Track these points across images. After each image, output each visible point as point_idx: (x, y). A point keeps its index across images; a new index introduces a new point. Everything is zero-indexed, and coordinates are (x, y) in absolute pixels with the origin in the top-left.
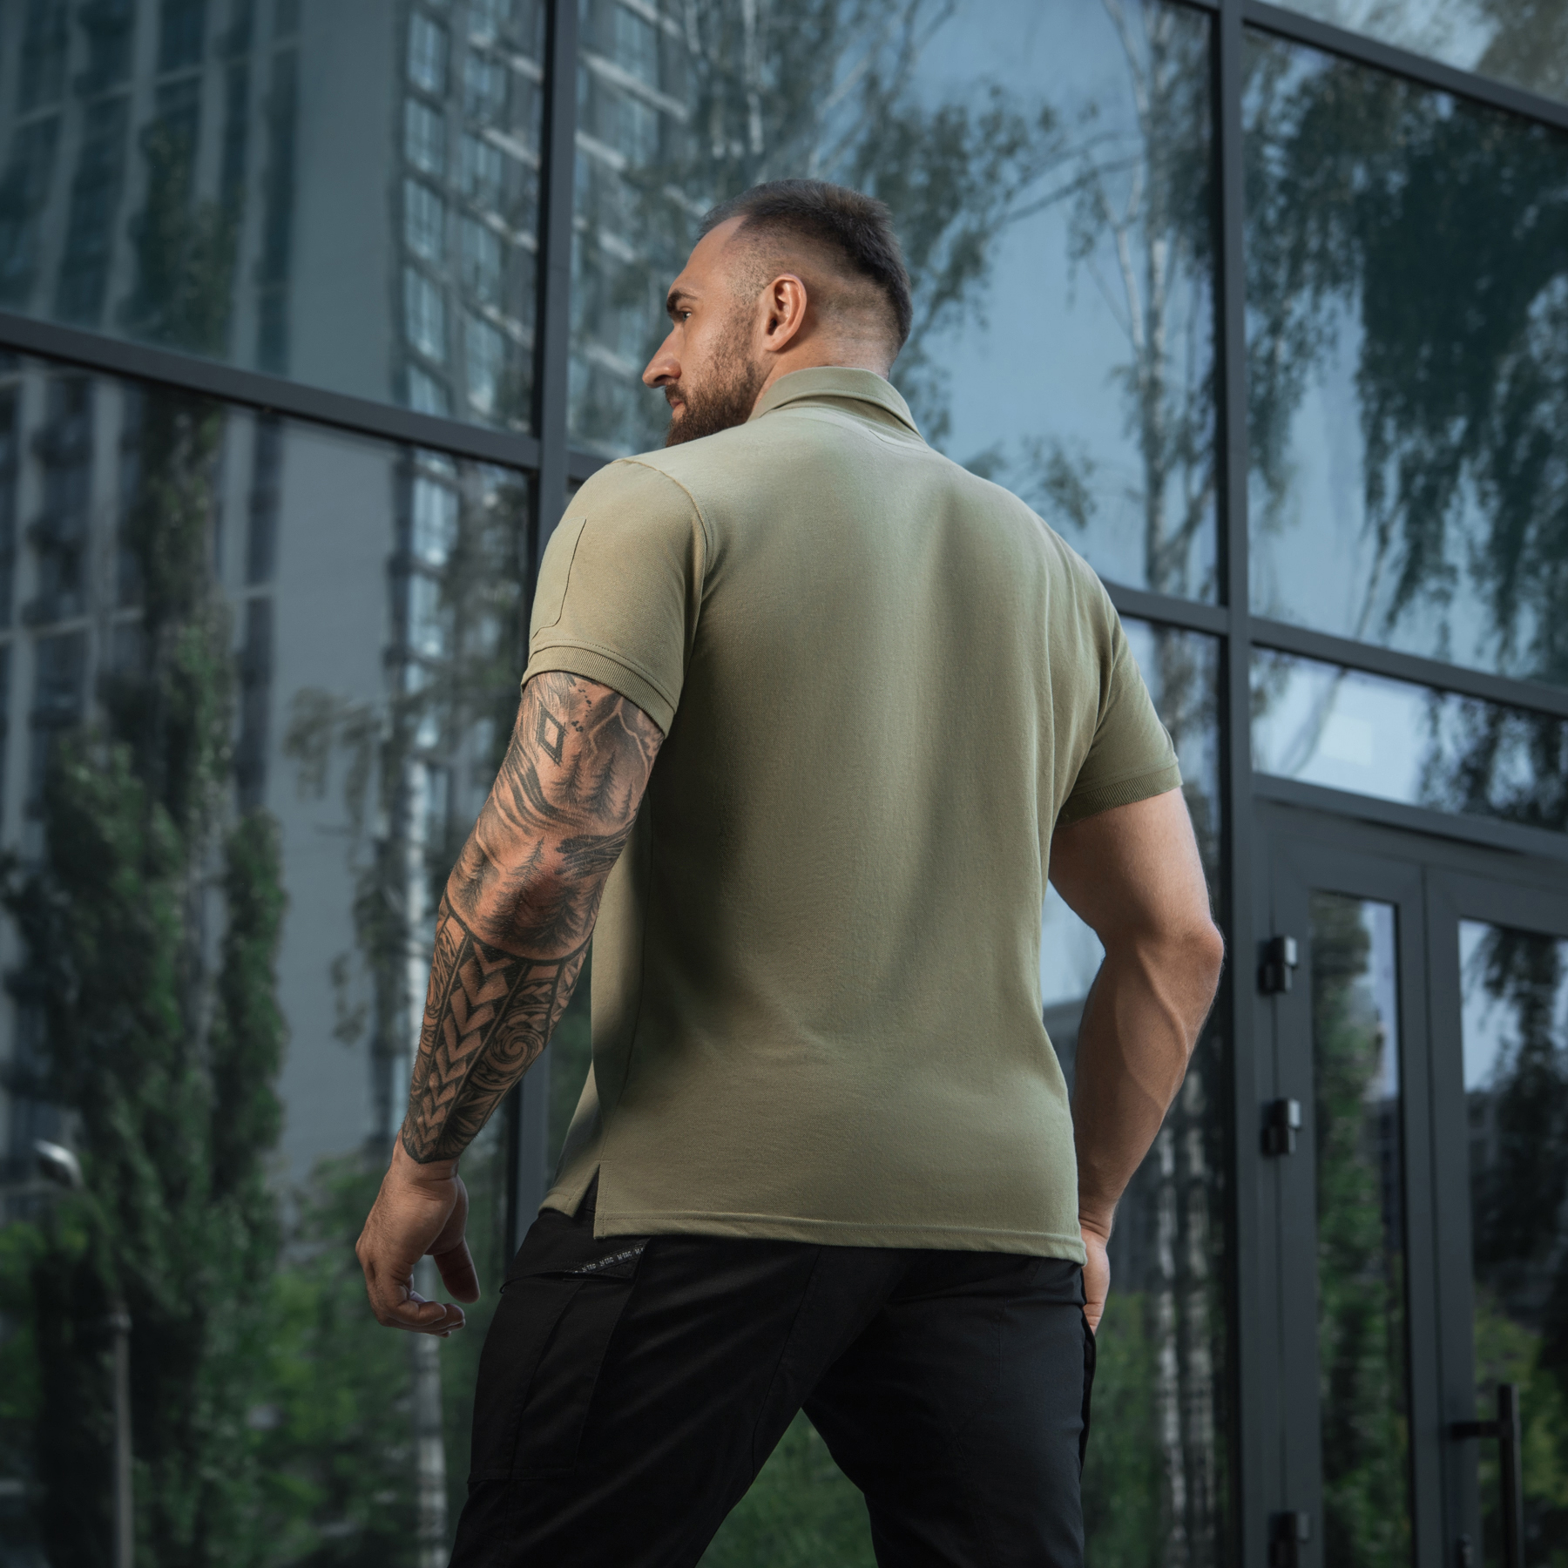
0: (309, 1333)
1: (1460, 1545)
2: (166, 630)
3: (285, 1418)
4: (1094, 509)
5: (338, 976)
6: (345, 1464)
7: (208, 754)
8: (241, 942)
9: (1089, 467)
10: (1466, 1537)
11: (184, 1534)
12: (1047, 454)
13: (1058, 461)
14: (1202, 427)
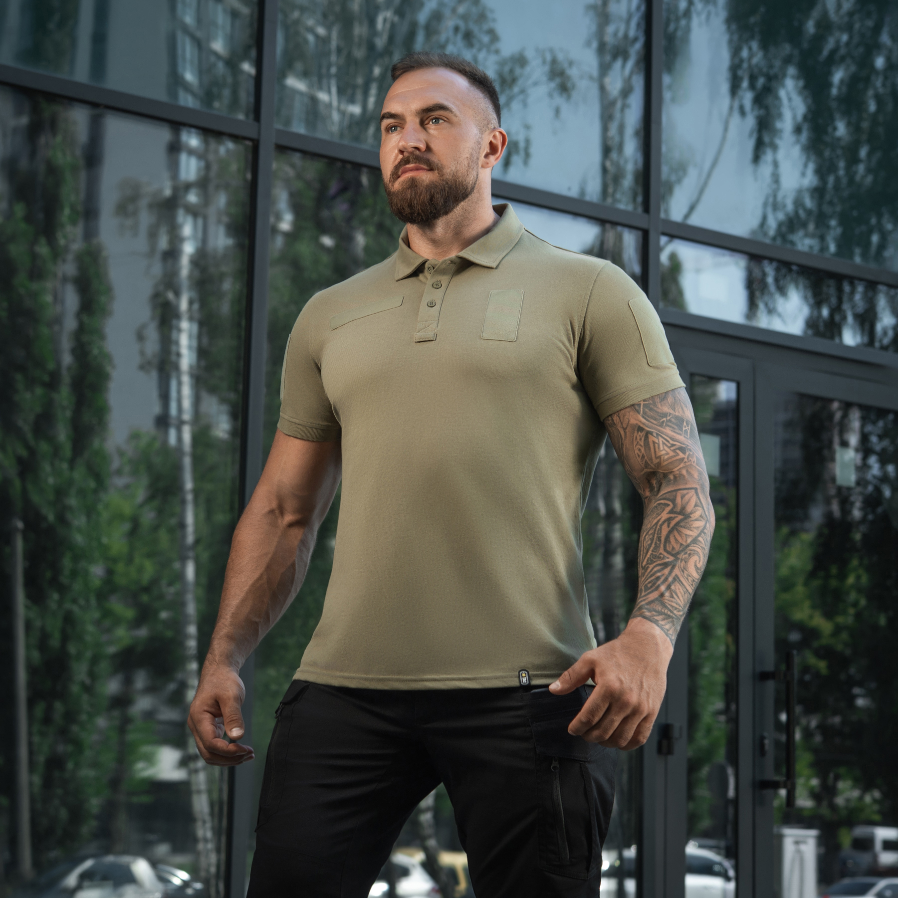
0: (126, 527)
1: (762, 738)
2: (42, 140)
3: (110, 572)
4: (574, 87)
5: (140, 337)
6: (145, 598)
7: (67, 211)
8: (85, 318)
9: (571, 64)
10: (766, 734)
11: (55, 642)
12: (549, 57)
13: (554, 61)
14: (636, 39)
